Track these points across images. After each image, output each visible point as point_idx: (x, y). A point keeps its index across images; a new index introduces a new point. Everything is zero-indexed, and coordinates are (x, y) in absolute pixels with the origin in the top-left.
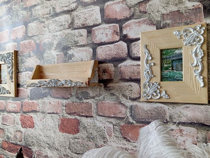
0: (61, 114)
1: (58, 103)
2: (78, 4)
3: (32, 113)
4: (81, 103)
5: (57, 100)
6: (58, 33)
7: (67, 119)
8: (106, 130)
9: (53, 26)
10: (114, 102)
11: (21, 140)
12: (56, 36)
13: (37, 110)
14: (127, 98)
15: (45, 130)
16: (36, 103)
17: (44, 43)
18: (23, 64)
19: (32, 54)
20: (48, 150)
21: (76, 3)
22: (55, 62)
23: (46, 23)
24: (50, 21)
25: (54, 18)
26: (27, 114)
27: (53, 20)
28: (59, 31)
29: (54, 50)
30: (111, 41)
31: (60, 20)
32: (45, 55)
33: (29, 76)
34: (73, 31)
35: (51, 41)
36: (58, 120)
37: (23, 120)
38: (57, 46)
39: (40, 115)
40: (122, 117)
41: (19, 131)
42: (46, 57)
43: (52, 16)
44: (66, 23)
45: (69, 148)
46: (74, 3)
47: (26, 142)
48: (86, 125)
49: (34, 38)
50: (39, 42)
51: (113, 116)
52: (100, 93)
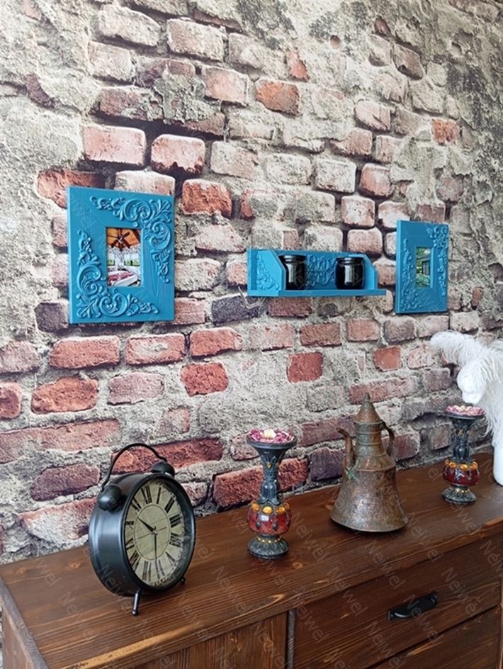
0: (291, 349)
1: (287, 328)
2: (325, 144)
3: (220, 357)
4: (324, 323)
5: (283, 322)
6: (287, 188)
7: (302, 355)
8: (357, 361)
9: (275, 169)
10: (367, 319)
11: (188, 429)
12: (283, 193)
13: (236, 346)
14: (380, 312)
15: (255, 385)
16: (232, 333)
17: (253, 199)
18: (193, 238)
19: (220, 218)
20: (263, 424)
21: (322, 141)
22: (280, 245)
23: (260, 155)
24: (271, 156)
25: (278, 153)
26: (206, 360)
27: (276, 157)
28: (288, 184)
29: (278, 220)
30: (365, 224)
31: (291, 163)
32: (257, 227)
33: (209, 269)
34: (315, 192)
35: (271, 199)
36: (286, 360)
37: (191, 378)
38: (284, 213)
39: (242, 357)
40: (375, 339)
41: (180, 407)
42: (259, 231)
43: (274, 146)
44: (304, 173)
45: (307, 406)
46: (320, 141)
47: (202, 428)
48: (332, 361)
49: (228, 182)
50: (240, 194)
51: (365, 339)
52: (350, 306)
